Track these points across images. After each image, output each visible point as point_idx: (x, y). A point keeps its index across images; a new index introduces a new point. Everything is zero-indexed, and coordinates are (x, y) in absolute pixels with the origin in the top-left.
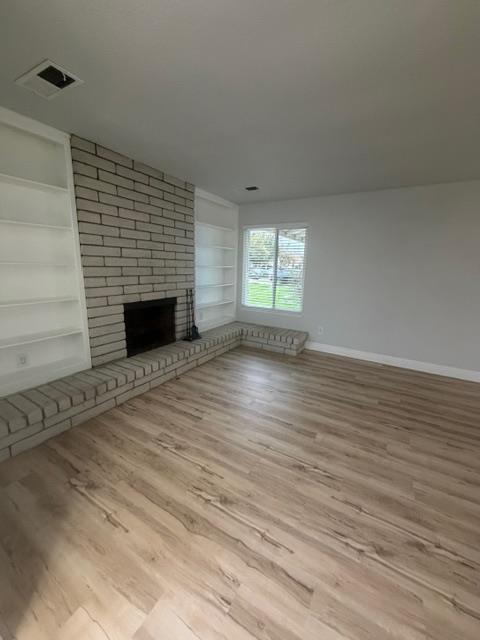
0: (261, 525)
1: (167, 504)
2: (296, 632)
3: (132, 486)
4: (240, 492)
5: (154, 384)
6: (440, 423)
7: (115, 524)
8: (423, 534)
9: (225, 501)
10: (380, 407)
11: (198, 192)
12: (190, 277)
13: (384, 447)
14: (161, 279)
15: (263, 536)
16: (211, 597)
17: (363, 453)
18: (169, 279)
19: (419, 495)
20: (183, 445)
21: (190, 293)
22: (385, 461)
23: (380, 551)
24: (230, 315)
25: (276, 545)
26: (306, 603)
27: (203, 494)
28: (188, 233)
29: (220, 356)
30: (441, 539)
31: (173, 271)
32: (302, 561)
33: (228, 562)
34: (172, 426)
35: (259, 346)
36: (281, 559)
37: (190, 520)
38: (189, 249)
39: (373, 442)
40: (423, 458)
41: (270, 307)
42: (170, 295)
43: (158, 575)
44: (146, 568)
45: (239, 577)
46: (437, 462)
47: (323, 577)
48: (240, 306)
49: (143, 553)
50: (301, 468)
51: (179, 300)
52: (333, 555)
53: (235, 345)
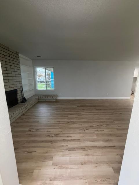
0: (67, 135)
1: (42, 142)
2: (80, 146)
3: (29, 143)
4: (59, 132)
5: (17, 118)
6: (88, 107)
7: (31, 152)
8: (91, 124)
9: (56, 135)
10: (78, 107)
11: (20, 55)
12: (20, 82)
13: (81, 114)
14: (12, 83)
15: (68, 137)
16: (64, 150)
17: (78, 116)
18: (14, 83)
19: (89, 119)
20: (38, 129)
21: (21, 87)
22: (82, 116)
23: (87, 129)
24: (33, 93)
25: (71, 137)
26: (80, 142)
27: (50, 136)
28: (19, 68)
29: (34, 105)
30: (94, 124)
31: (15, 80)
32: (77, 136)
33: (63, 144)
34: (31, 126)
35: (45, 100)
36: (73, 138)
37: (51, 142)
38: (19, 73)
39: (79, 114)
40: (87, 114)
41: (46, 89)
42: (15, 88)
43: (50, 154)
44: (47, 155)
45: (67, 145)
46: (89, 113)
47: (81, 137)
48: (36, 90)
49: (44, 153)
50: (69, 123)
51: (18, 90)
52: (80, 133)
53: (37, 101)
